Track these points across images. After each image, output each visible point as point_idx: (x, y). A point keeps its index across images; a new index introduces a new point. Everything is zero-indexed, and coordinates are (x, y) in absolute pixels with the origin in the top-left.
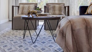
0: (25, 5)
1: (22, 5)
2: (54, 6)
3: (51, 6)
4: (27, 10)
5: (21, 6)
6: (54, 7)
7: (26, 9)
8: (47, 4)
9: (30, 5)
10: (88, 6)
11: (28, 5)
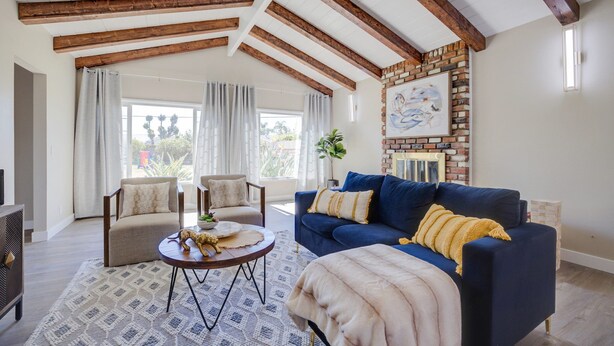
0: (142, 186)
1: (133, 186)
2: (224, 186)
3: (217, 186)
4: (151, 202)
5: (129, 189)
6: (224, 188)
7: (148, 198)
8: (205, 180)
9: (159, 185)
10: (314, 194)
11: (152, 186)
